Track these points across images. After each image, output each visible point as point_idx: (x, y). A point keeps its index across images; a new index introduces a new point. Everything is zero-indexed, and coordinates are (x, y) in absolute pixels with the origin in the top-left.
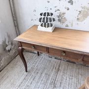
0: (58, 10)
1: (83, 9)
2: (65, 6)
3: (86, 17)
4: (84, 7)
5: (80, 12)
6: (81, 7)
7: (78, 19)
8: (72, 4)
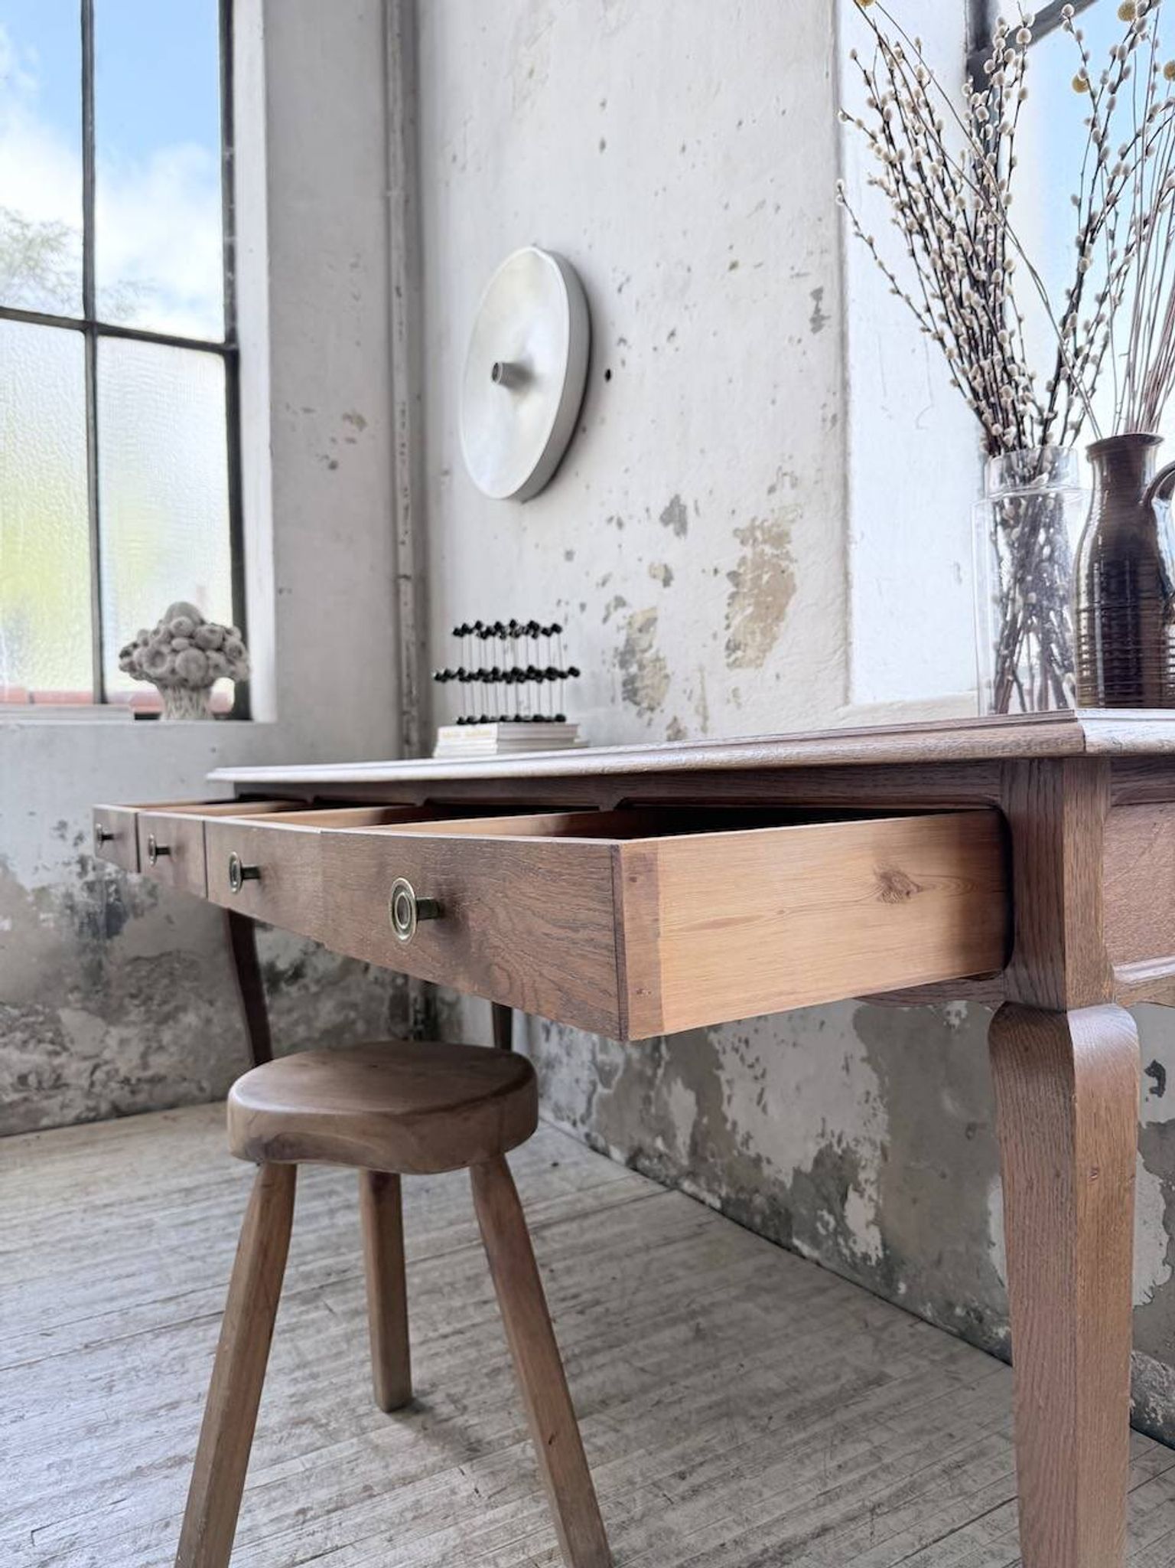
0: (620, 602)
1: (748, 551)
2: (646, 564)
3: (779, 617)
4: (752, 528)
5: (733, 576)
6: (736, 531)
7: (732, 647)
8: (682, 529)
